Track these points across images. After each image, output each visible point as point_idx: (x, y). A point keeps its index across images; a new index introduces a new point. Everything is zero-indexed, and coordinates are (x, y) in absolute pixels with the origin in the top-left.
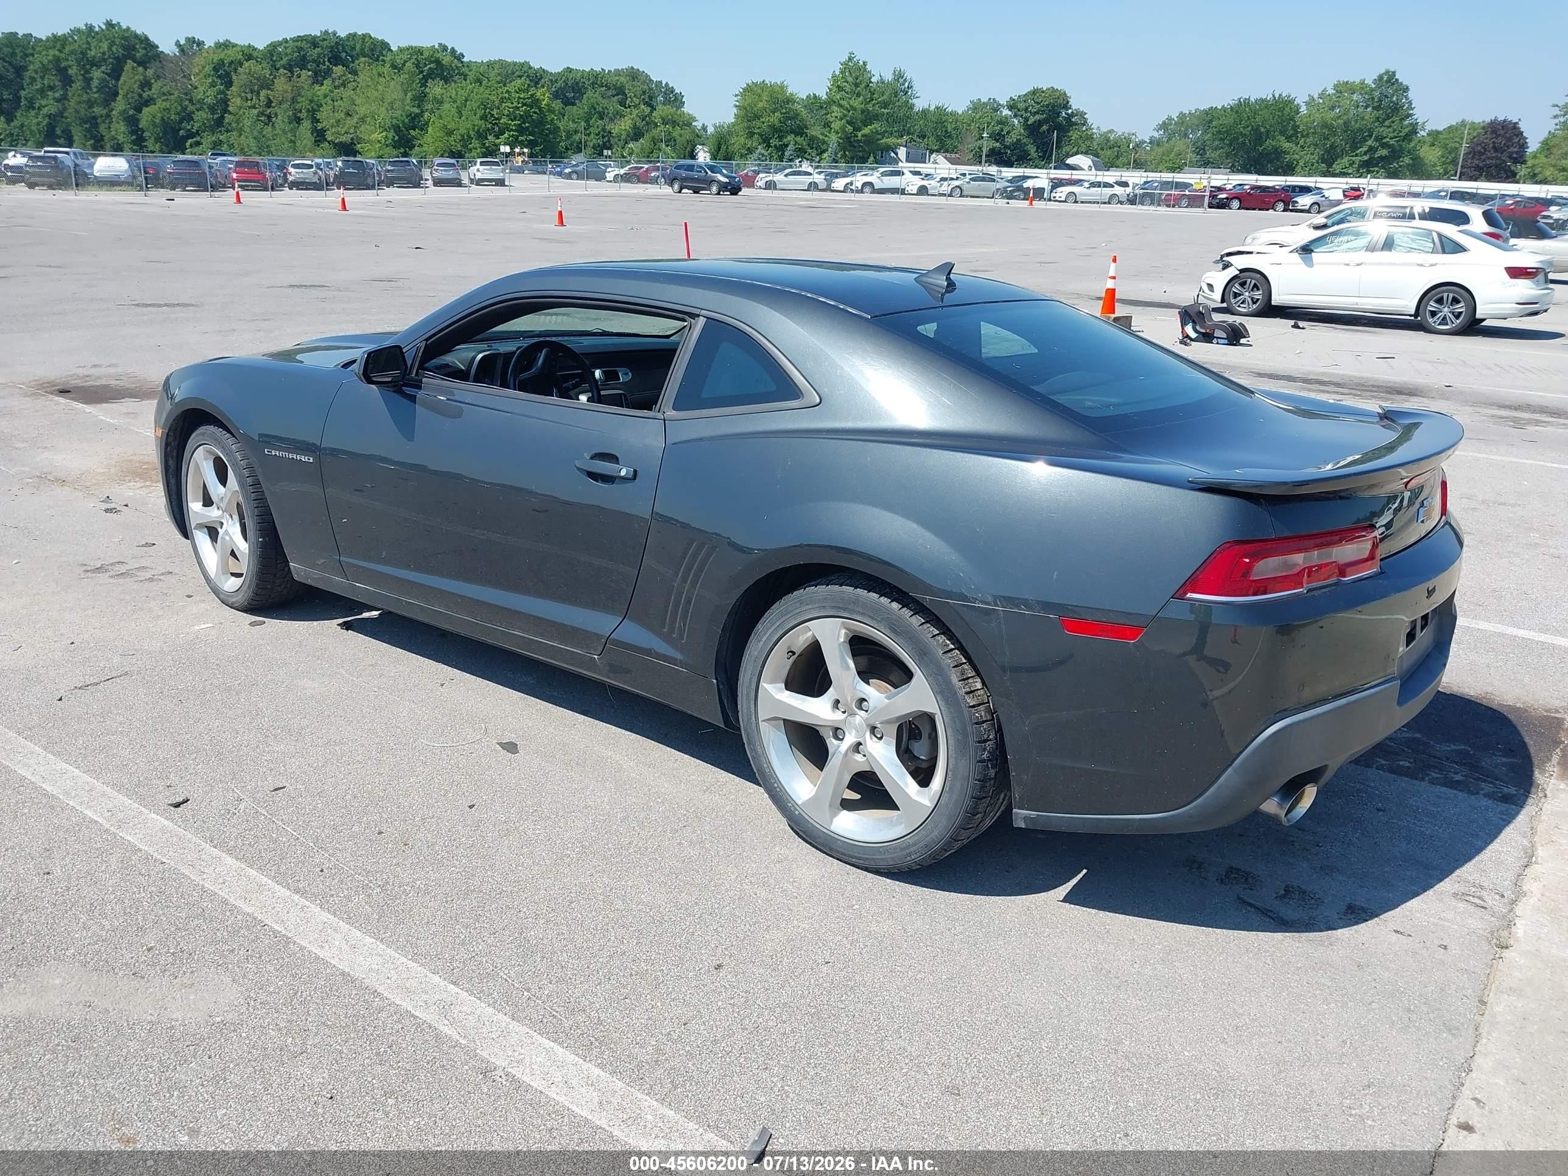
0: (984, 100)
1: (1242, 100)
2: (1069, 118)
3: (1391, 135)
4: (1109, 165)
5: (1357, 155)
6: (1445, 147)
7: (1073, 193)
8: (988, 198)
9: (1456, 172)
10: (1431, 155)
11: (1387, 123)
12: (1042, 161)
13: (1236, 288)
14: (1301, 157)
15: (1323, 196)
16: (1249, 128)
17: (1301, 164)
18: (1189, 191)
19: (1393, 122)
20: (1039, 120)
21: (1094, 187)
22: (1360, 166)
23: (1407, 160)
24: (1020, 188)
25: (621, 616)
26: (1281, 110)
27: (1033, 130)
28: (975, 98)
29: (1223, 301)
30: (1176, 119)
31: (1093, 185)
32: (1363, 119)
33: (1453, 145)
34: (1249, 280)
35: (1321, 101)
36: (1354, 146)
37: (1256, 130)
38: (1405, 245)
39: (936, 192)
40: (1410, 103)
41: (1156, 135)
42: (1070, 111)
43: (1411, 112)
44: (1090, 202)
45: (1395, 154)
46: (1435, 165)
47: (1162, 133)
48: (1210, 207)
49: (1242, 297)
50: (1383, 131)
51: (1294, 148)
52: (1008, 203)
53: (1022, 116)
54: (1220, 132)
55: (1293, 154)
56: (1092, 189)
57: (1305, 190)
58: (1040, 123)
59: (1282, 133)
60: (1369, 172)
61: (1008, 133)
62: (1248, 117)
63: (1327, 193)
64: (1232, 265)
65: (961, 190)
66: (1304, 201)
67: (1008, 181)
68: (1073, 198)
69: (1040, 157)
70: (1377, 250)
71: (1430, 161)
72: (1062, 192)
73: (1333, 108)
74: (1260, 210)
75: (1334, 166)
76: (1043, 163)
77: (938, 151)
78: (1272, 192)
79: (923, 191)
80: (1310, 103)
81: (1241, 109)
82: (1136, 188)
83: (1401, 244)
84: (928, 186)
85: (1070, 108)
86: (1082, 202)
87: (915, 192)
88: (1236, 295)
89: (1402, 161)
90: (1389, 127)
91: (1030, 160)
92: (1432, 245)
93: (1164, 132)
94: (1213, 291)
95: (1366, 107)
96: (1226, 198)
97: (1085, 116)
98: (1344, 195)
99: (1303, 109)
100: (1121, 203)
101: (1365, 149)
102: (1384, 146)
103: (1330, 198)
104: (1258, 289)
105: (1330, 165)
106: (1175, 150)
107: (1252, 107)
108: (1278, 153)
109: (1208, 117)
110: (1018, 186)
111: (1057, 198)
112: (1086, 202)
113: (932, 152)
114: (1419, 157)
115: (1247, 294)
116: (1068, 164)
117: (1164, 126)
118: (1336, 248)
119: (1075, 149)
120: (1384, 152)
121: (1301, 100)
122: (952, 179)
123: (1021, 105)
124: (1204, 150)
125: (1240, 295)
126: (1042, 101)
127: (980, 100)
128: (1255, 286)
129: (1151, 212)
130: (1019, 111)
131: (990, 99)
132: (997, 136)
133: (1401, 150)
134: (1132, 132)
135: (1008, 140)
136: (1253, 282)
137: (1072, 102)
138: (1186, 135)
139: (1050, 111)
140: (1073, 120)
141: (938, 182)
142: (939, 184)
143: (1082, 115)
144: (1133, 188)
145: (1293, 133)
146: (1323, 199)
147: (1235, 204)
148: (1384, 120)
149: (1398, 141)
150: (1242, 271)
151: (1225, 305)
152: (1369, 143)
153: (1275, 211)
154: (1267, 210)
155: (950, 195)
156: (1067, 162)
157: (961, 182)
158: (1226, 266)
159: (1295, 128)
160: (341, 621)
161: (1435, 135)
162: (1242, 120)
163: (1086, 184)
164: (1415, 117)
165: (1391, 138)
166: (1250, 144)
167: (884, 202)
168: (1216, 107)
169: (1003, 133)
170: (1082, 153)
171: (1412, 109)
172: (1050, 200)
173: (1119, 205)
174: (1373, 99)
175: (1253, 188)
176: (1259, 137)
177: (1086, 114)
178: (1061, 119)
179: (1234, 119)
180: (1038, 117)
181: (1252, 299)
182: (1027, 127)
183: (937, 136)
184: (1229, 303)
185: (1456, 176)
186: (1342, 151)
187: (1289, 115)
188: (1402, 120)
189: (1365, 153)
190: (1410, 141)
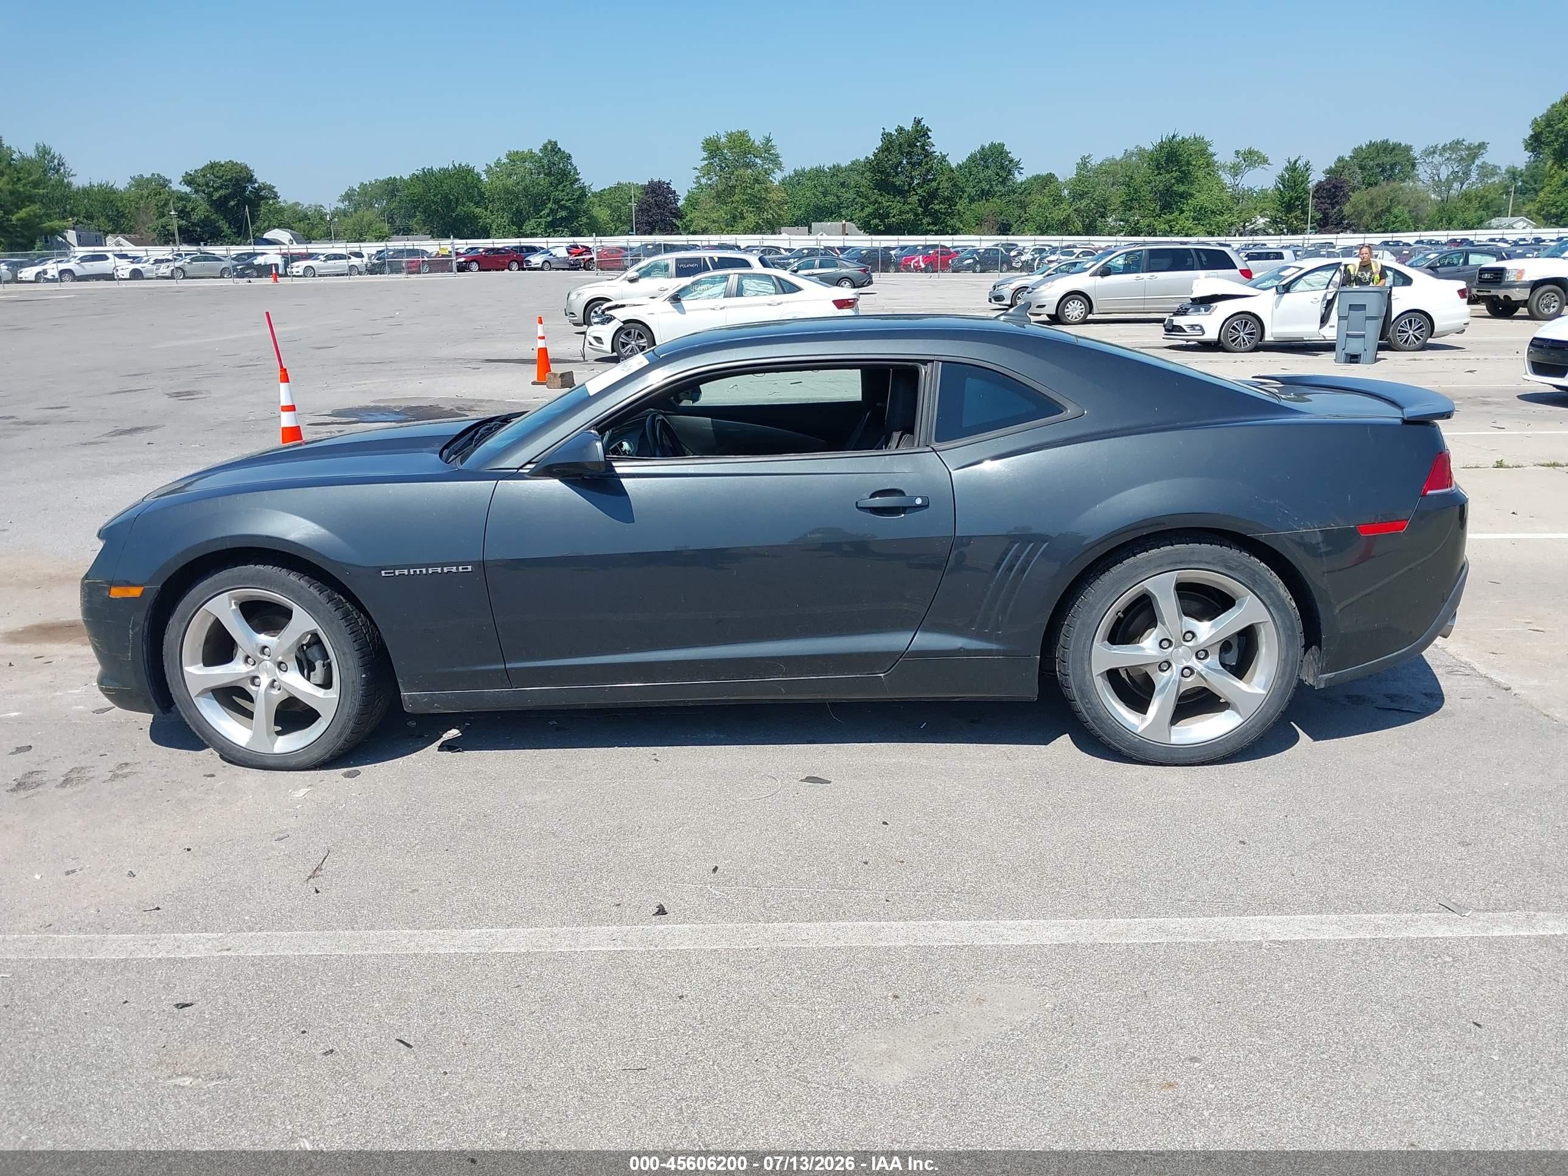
0: (147, 175)
1: (425, 170)
2: (256, 192)
3: (566, 198)
4: (308, 239)
5: (541, 217)
6: (610, 206)
7: (309, 266)
8: (214, 278)
9: (632, 228)
10: (602, 214)
11: (560, 188)
12: (238, 237)
13: (623, 338)
14: (493, 221)
15: (551, 254)
16: (439, 196)
17: (494, 227)
18: (428, 257)
19: (565, 186)
20: (225, 195)
21: (330, 260)
22: (546, 227)
23: (584, 220)
24: (251, 266)
25: (912, 631)
26: (464, 178)
27: (219, 205)
28: (136, 175)
29: (613, 351)
30: (358, 190)
31: (329, 257)
32: (538, 184)
33: (616, 204)
34: (633, 330)
35: (498, 170)
36: (538, 211)
37: (445, 197)
38: (752, 289)
39: (153, 275)
40: (575, 169)
41: (341, 206)
42: (256, 185)
43: (577, 177)
44: (330, 275)
45: (574, 215)
46: (608, 223)
47: (347, 204)
48: (458, 271)
49: (630, 346)
50: (560, 195)
51: (485, 213)
52: (250, 282)
53: (204, 192)
54: (413, 200)
55: (485, 219)
56: (329, 262)
57: (533, 250)
58: (225, 199)
59: (470, 200)
60: (555, 232)
61: (193, 209)
62: (436, 186)
63: (554, 252)
64: (615, 318)
65: (183, 271)
66: (536, 260)
67: (233, 259)
68: (309, 271)
69: (234, 233)
70: (733, 296)
71: (603, 220)
72: (297, 267)
73: (510, 176)
74: (497, 270)
75: (524, 227)
76: (240, 239)
77: (113, 232)
78: (503, 253)
79: (136, 275)
80: (489, 171)
81: (426, 178)
82: (373, 258)
83: (749, 288)
84: (141, 269)
85: (256, 182)
86: (320, 276)
87: (128, 277)
88: (624, 345)
89: (581, 221)
90: (563, 191)
91: (225, 236)
92: (773, 287)
93: (349, 203)
94: (602, 343)
95: (539, 174)
96: (465, 262)
97: (275, 190)
98: (569, 253)
99: (484, 177)
100: (360, 273)
101: (547, 211)
102: (563, 207)
103: (558, 256)
104: (642, 338)
105: (520, 228)
106: (365, 219)
107: (437, 176)
108: (472, 218)
109: (391, 188)
110: (248, 264)
111: (294, 274)
112: (324, 276)
113: (106, 234)
114: (593, 217)
115: (633, 342)
116: (265, 239)
117: (348, 196)
118: (699, 296)
119: (266, 224)
120: (564, 214)
121: (480, 168)
122: (168, 260)
123: (201, 180)
124: (393, 219)
125: (627, 344)
126: (223, 176)
127: (142, 176)
128: (639, 334)
129: (403, 279)
130: (199, 186)
131: (153, 175)
132: (183, 214)
133: (578, 211)
134: (319, 204)
135: (195, 218)
136: (637, 331)
137: (256, 176)
138: (371, 206)
139: (233, 185)
140: (262, 194)
141: (152, 264)
142: (155, 267)
143: (271, 188)
144: (370, 258)
145: (481, 199)
146: (552, 257)
147: (475, 266)
148: (557, 185)
149: (573, 203)
150: (625, 322)
151: (615, 354)
152: (549, 205)
153: (510, 270)
154: (503, 270)
155: (172, 277)
156: (264, 237)
157: (182, 263)
158: (610, 319)
159: (481, 195)
160: (439, 743)
161: (600, 195)
162: (430, 189)
163: (322, 258)
164: (582, 181)
165: (567, 201)
166: (443, 211)
167: (103, 289)
168: (394, 178)
169: (187, 210)
170: (275, 227)
171: (578, 174)
172: (286, 275)
173: (358, 276)
174: (543, 166)
175: (487, 250)
176: (449, 203)
177: (274, 187)
178: (248, 192)
179: (423, 188)
180: (222, 192)
181: (639, 347)
182: (213, 203)
183: (108, 216)
184: (619, 352)
185: (633, 231)
186: (527, 213)
187: (472, 183)
188: (572, 184)
189: (548, 215)
190: (583, 202)
